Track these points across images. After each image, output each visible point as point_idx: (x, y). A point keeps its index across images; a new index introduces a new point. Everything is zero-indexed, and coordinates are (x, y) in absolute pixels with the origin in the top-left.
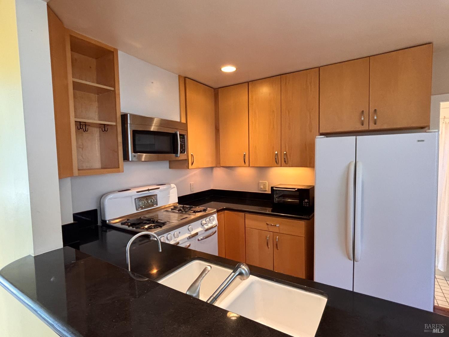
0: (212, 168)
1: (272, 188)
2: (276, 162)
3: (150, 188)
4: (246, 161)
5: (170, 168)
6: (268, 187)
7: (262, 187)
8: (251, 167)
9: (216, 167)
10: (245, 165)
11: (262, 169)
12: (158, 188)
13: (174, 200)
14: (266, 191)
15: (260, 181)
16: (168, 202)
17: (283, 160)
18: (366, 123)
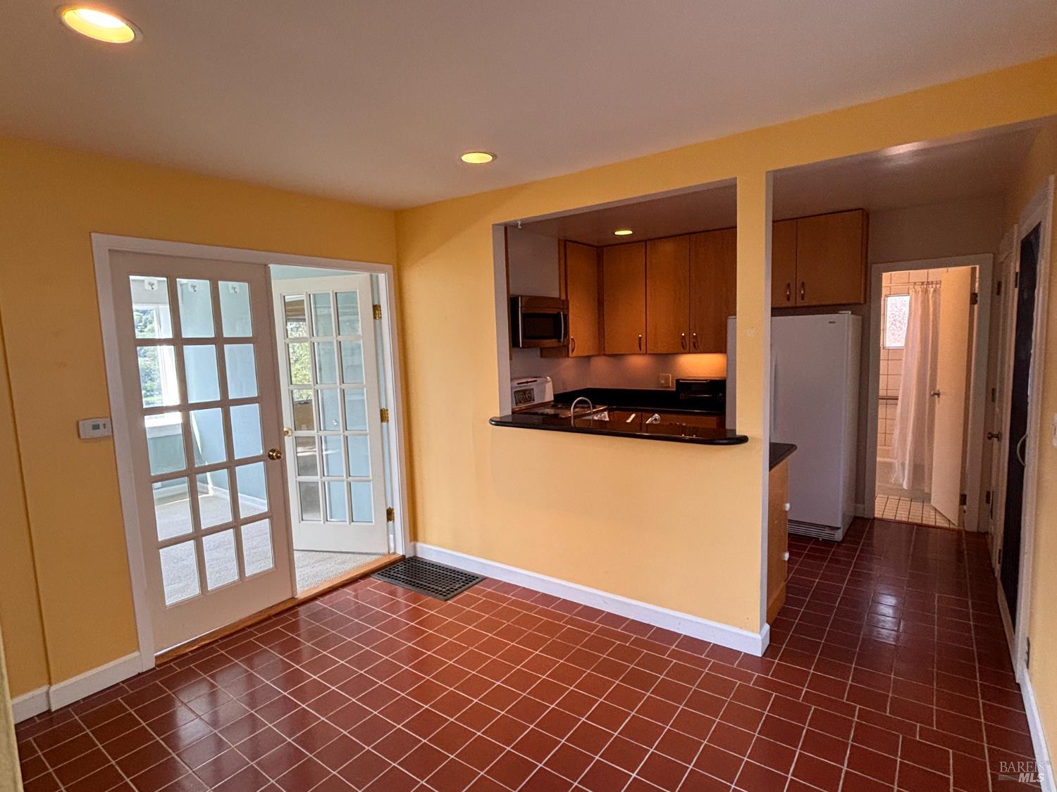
0: (589, 357)
1: (678, 381)
2: (683, 346)
3: (529, 380)
4: (641, 348)
5: (541, 356)
6: (672, 379)
7: (663, 382)
8: (650, 354)
9: (599, 355)
10: (639, 352)
11: (665, 357)
12: (536, 381)
13: (549, 397)
14: (669, 387)
15: (661, 374)
16: (544, 398)
17: (692, 345)
18: (792, 298)
